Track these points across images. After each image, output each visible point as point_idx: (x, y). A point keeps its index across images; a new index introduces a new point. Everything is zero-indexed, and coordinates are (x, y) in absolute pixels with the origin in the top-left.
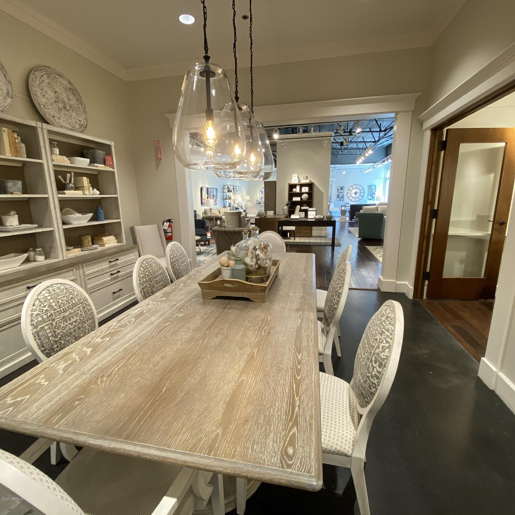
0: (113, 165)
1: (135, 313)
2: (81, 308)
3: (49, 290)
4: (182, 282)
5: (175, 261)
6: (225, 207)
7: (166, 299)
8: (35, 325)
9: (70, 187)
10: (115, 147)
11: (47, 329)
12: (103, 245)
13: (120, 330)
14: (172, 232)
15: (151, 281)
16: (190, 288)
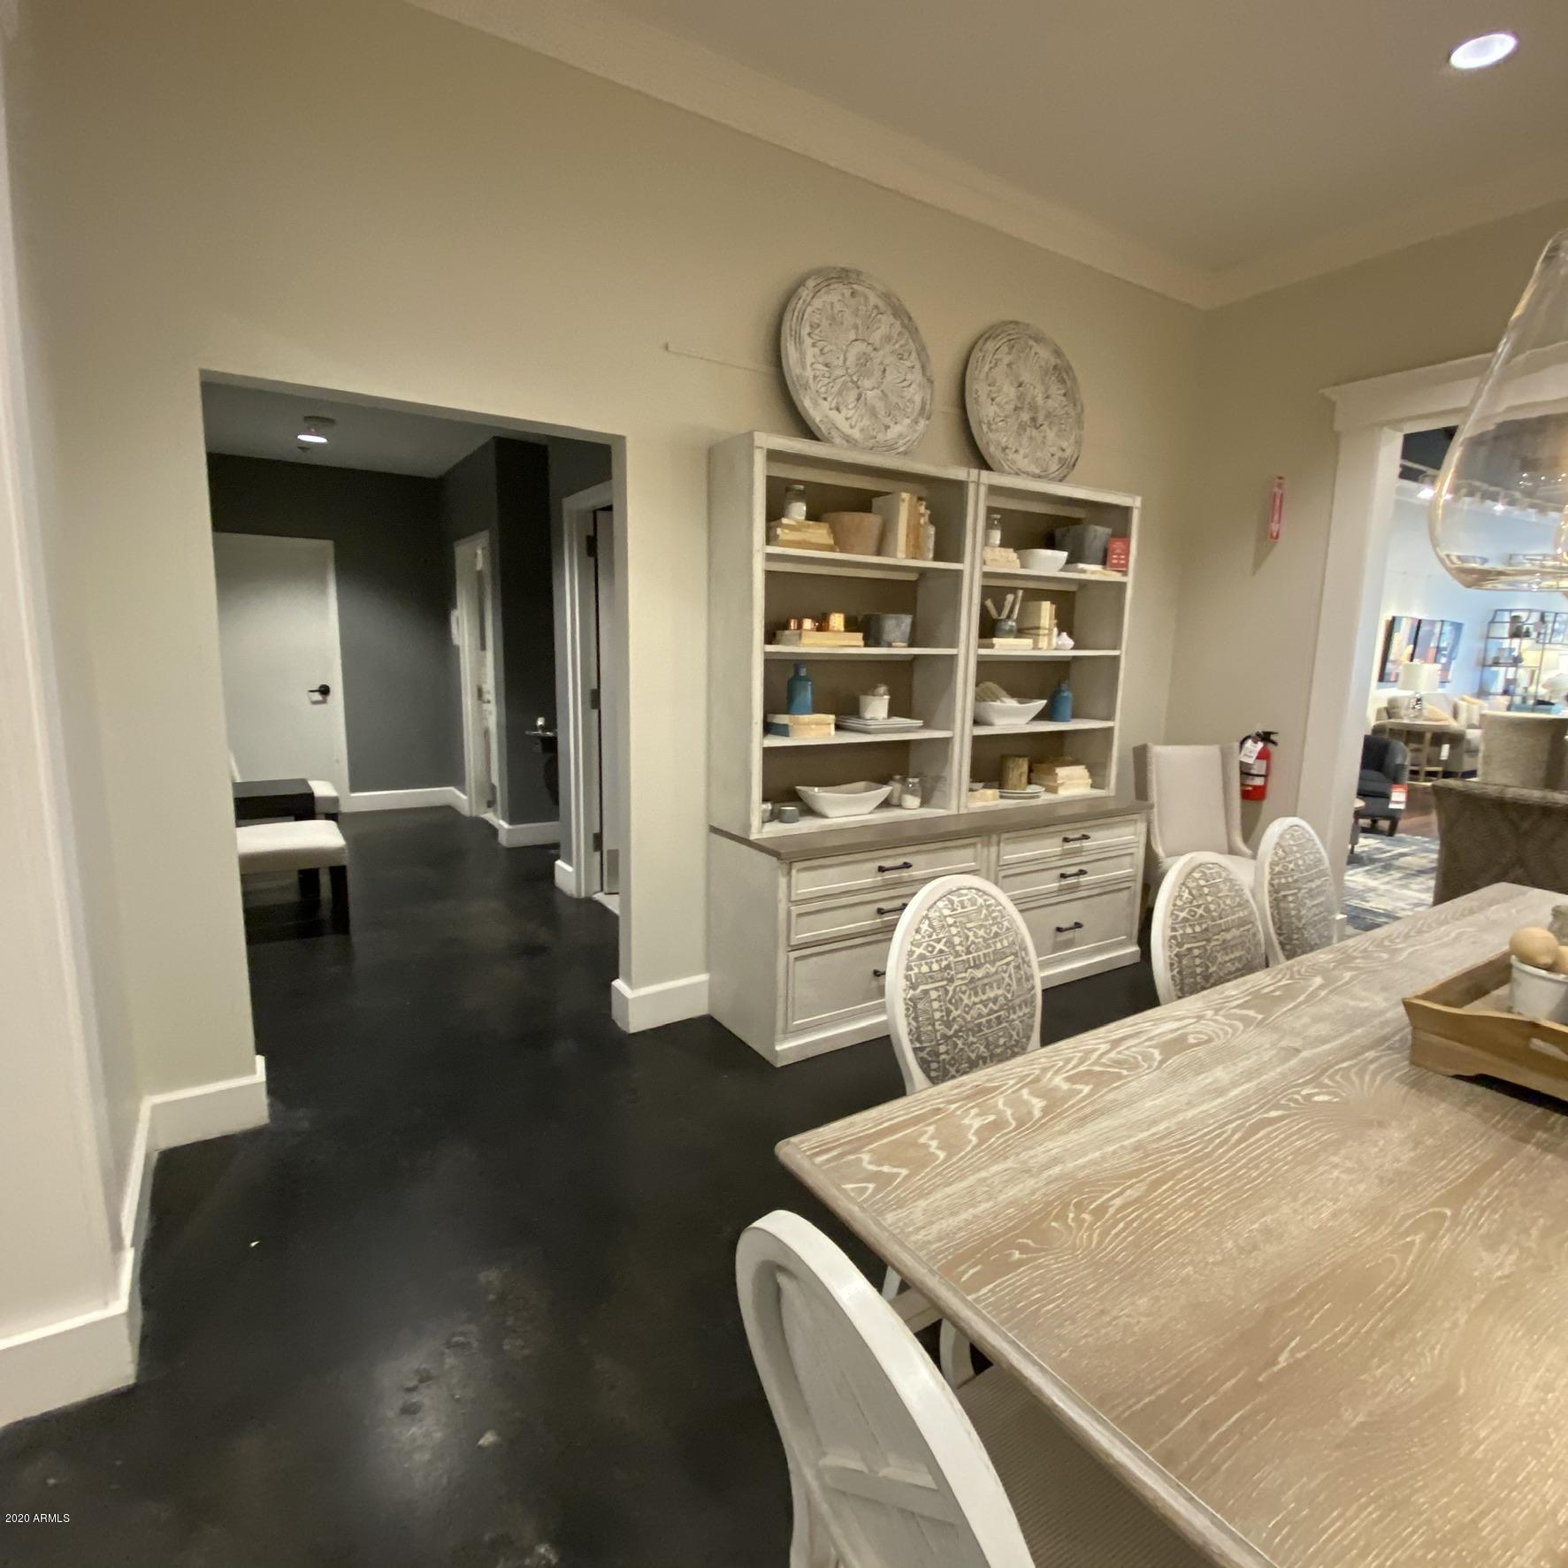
0: (1126, 565)
1: (1158, 1031)
2: (1011, 966)
3: (952, 902)
4: (1316, 970)
5: (1287, 886)
6: (1483, 693)
7: (1260, 1017)
8: (914, 980)
9: (1007, 628)
10: (1143, 518)
11: (935, 1000)
12: (1053, 790)
13: (1119, 1077)
14: (1265, 776)
15: (1208, 940)
16: (1352, 1003)
